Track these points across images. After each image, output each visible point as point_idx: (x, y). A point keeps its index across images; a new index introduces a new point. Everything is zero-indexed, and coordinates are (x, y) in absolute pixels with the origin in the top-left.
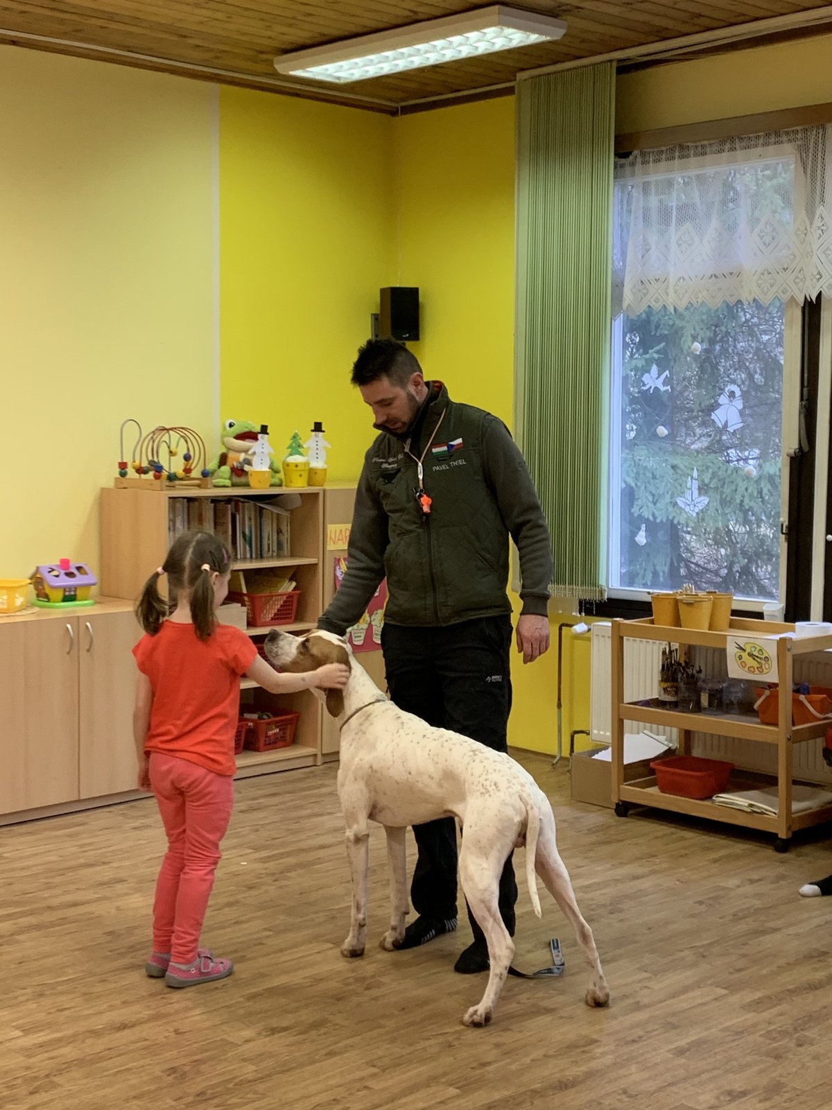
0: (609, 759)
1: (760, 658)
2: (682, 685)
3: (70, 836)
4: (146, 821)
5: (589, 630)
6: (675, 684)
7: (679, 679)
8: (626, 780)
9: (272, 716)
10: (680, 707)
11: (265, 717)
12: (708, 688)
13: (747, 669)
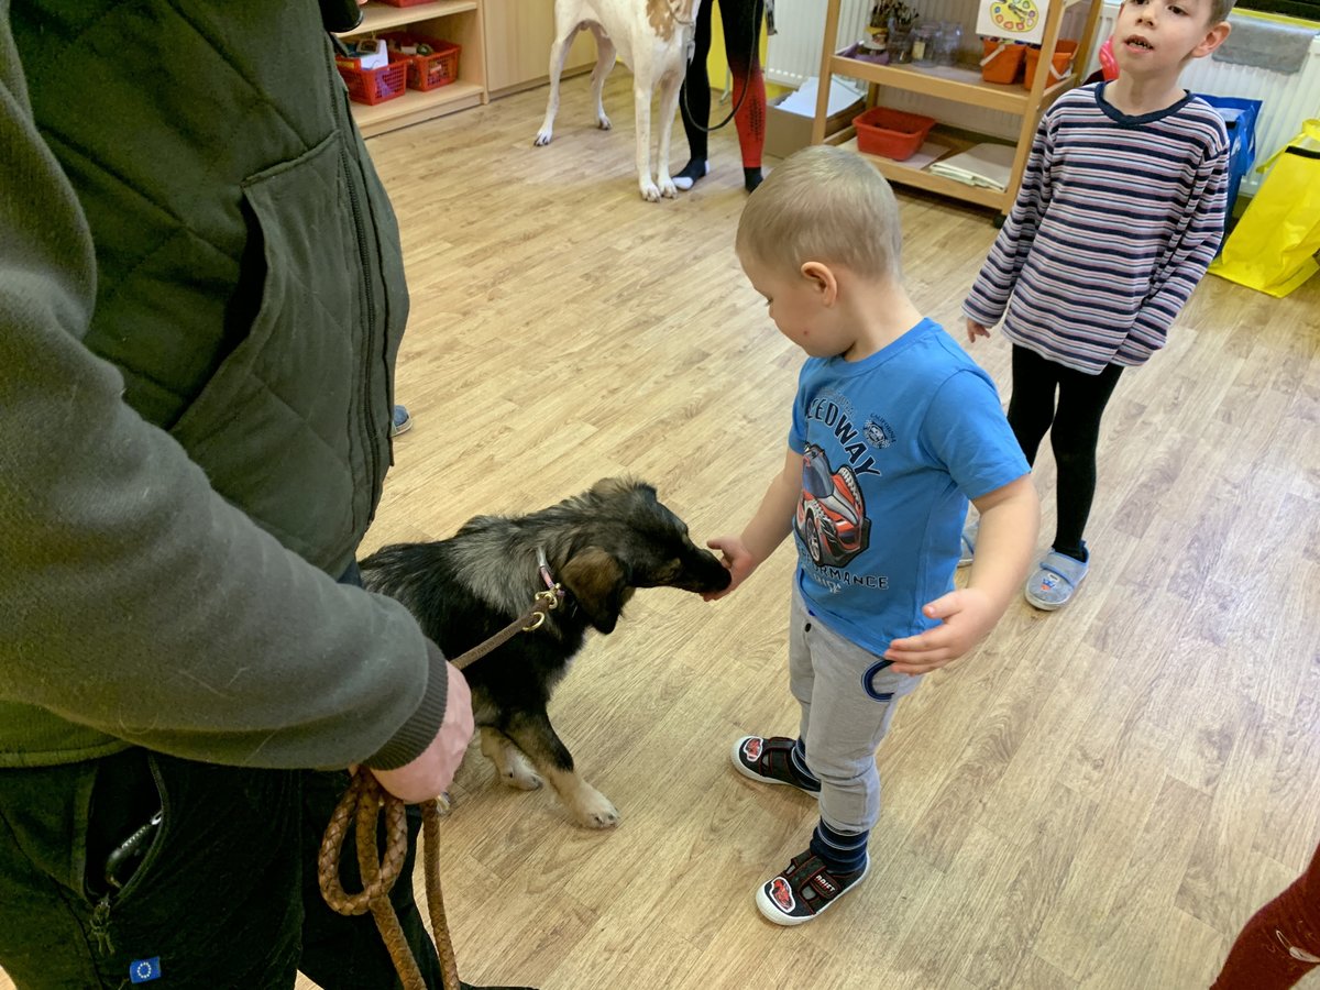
1: (1024, 12)
2: (892, 30)
7: (890, 24)
8: (826, 137)
9: (431, 50)
10: (886, 56)
11: (424, 50)
12: (925, 36)
13: (1002, 24)
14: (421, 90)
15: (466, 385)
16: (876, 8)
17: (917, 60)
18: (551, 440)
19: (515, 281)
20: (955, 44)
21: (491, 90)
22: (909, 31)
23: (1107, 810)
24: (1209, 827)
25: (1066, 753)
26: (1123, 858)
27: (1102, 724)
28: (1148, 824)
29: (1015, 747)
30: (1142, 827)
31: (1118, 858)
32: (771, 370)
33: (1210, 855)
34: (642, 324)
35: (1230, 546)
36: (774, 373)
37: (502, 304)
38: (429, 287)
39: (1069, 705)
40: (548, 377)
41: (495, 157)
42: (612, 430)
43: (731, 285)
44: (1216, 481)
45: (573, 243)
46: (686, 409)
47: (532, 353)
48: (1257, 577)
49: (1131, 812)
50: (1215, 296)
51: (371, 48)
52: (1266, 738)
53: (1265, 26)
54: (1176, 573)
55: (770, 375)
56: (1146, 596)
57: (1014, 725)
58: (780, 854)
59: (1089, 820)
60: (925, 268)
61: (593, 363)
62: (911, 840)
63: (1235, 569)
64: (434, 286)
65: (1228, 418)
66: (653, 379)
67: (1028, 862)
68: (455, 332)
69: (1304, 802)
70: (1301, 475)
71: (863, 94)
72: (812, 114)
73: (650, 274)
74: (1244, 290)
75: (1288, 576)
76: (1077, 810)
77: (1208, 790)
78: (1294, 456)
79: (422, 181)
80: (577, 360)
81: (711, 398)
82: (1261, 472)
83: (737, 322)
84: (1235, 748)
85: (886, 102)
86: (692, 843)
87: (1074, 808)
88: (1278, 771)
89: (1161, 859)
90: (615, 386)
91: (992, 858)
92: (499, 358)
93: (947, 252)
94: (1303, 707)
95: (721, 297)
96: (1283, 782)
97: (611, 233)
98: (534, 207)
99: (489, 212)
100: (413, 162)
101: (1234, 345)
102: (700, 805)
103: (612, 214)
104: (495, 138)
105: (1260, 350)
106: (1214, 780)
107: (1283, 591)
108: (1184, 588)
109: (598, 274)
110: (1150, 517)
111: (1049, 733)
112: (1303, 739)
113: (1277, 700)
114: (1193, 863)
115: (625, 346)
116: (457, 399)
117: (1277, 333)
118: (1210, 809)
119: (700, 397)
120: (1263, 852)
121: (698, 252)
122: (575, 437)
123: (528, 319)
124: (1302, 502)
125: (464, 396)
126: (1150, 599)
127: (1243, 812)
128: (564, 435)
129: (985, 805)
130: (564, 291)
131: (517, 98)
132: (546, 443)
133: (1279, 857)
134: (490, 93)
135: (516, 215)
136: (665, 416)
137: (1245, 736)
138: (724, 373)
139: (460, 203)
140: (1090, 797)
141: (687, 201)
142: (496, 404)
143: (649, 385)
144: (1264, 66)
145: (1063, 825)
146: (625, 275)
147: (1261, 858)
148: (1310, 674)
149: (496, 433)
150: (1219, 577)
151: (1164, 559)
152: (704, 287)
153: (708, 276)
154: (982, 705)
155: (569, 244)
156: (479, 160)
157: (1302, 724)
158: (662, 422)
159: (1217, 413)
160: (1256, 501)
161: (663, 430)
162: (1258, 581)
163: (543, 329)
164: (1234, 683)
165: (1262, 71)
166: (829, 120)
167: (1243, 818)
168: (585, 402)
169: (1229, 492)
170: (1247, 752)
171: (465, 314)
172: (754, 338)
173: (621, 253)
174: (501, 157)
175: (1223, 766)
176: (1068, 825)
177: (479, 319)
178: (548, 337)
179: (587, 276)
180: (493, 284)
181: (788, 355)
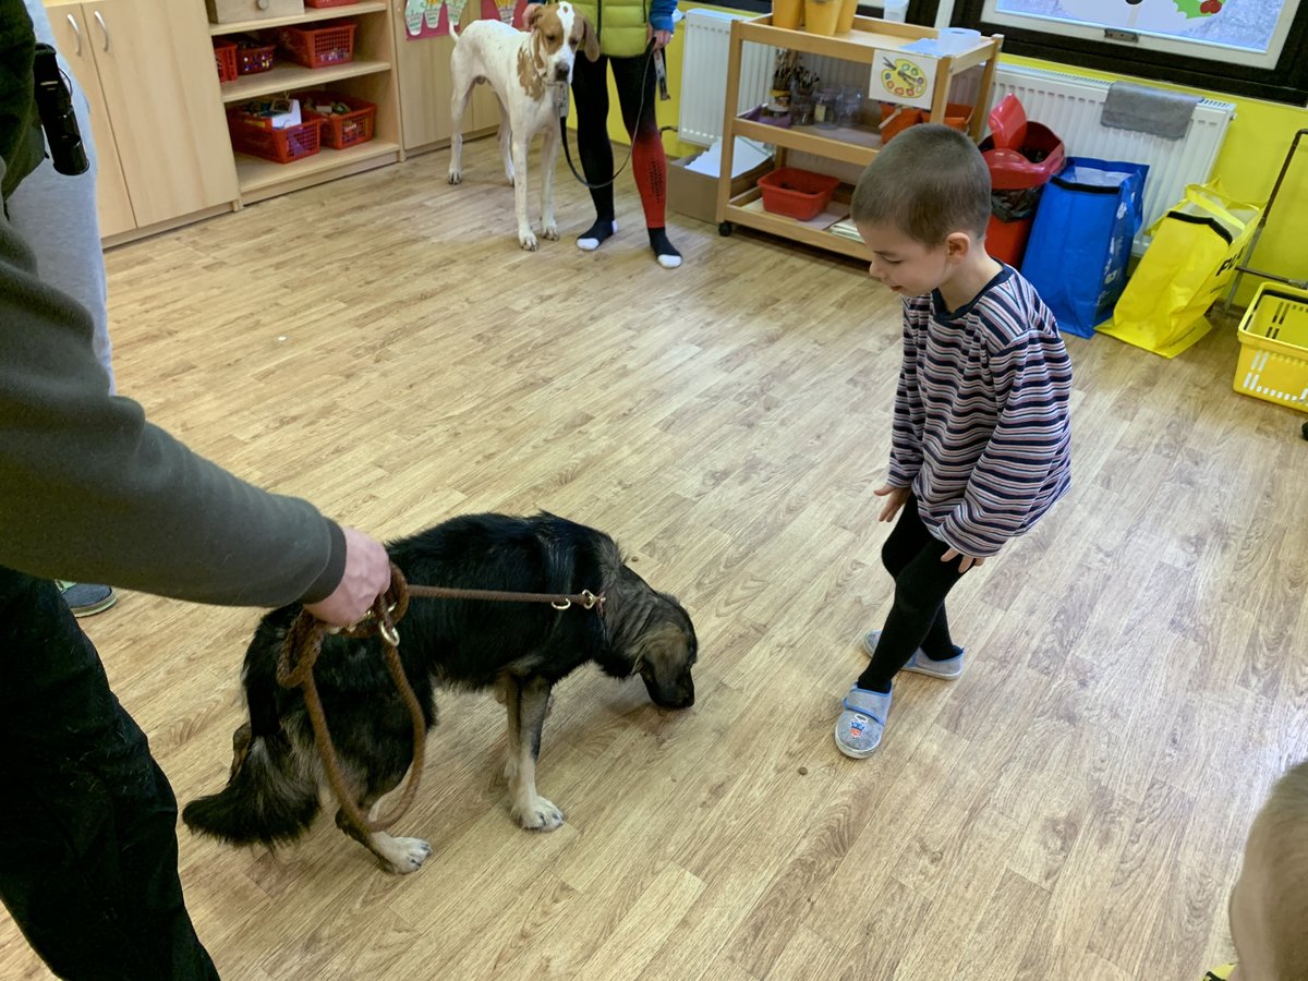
0: (717, 175)
1: (914, 79)
2: (795, 94)
3: (130, 282)
4: (219, 254)
5: (684, 18)
6: (788, 93)
7: (792, 88)
8: (732, 197)
9: (348, 109)
10: (788, 118)
11: (340, 109)
12: (826, 99)
13: (893, 90)
14: (336, 148)
15: (337, 451)
16: (777, 72)
17: (818, 122)
18: (417, 509)
19: (403, 343)
20: (856, 107)
21: (407, 148)
22: (811, 93)
23: (941, 909)
24: (1045, 925)
25: (904, 845)
26: (952, 962)
27: (946, 812)
28: (981, 923)
29: (852, 839)
30: (975, 926)
31: (946, 961)
32: (654, 433)
33: (1042, 958)
34: (529, 386)
35: (1095, 619)
36: (656, 436)
37: (388, 365)
38: (316, 349)
39: (913, 792)
40: (423, 442)
41: (405, 215)
42: (481, 498)
43: (625, 346)
44: (1089, 549)
45: (470, 303)
46: (561, 475)
47: (411, 416)
48: (1119, 652)
49: (965, 910)
50: (1106, 356)
51: (284, 107)
52: (1112, 826)
53: (1149, 93)
54: (1039, 647)
55: (652, 439)
56: (1005, 672)
57: (855, 814)
58: (590, 962)
59: (920, 919)
60: (821, 328)
61: (472, 427)
62: (730, 945)
63: (1099, 643)
64: (321, 347)
65: (1107, 483)
66: (532, 443)
67: (851, 967)
68: (334, 396)
69: (1145, 897)
70: (1175, 542)
71: (770, 154)
72: (716, 173)
73: (543, 335)
74: (1136, 351)
75: (1152, 650)
76: (909, 908)
77: (1047, 885)
78: (1170, 522)
79: (326, 240)
80: (456, 424)
81: (589, 463)
82: (1135, 539)
83: (627, 384)
84: (1080, 837)
85: (793, 162)
86: (499, 950)
87: (906, 906)
88: (1122, 862)
89: (989, 962)
90: (491, 451)
91: (815, 963)
92: (376, 422)
93: (843, 313)
94: (1154, 792)
95: (613, 358)
96: (1126, 874)
97: (510, 292)
98: (436, 267)
99: (388, 271)
100: (320, 220)
101: (1120, 407)
102: (513, 909)
103: (514, 274)
104: (407, 196)
105: (1146, 412)
106: (1055, 874)
107: (1146, 664)
108: (1045, 663)
109: (491, 335)
110: (1018, 587)
111: (889, 824)
112: (1150, 827)
113: (1128, 784)
114: (1024, 967)
115: (507, 410)
116: (325, 467)
117: (1164, 395)
118: (1047, 905)
119: (576, 461)
120: (1098, 953)
121: (595, 313)
122: (442, 506)
123: (412, 382)
124: (1173, 571)
125: (331, 464)
126: (1009, 676)
127: (1081, 908)
128: (431, 503)
129: (813, 904)
130: (454, 352)
131: (434, 156)
132: (411, 512)
133: (1113, 959)
134: (406, 151)
135: (415, 274)
136: (538, 482)
137: (1091, 825)
138: (605, 437)
139: (360, 262)
140: (924, 894)
141: (592, 261)
142: (366, 471)
143: (528, 449)
144: (1151, 132)
145: (892, 925)
146: (518, 336)
147: (1096, 959)
148: (1164, 754)
149: (360, 501)
150: (1083, 652)
151: (1027, 633)
152: (597, 348)
153: (602, 336)
154: (823, 794)
155: (465, 304)
156: (388, 218)
157: (1152, 809)
158: (535, 488)
159: (1096, 478)
160: (1128, 570)
161: (534, 497)
162: (1121, 656)
163: (426, 392)
164: (1086, 765)
165: (1149, 137)
166: (734, 181)
167: (1081, 916)
168: (458, 468)
169: (1101, 561)
170: (1091, 843)
171: (348, 376)
172: (640, 401)
173: (517, 313)
174: (410, 215)
175: (1066, 857)
176: (897, 925)
177: (362, 382)
178: (430, 400)
179: (479, 337)
180: (383, 345)
181: (672, 418)
